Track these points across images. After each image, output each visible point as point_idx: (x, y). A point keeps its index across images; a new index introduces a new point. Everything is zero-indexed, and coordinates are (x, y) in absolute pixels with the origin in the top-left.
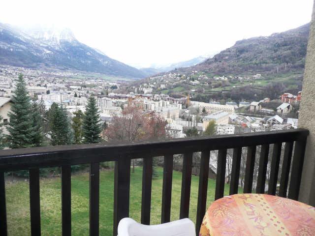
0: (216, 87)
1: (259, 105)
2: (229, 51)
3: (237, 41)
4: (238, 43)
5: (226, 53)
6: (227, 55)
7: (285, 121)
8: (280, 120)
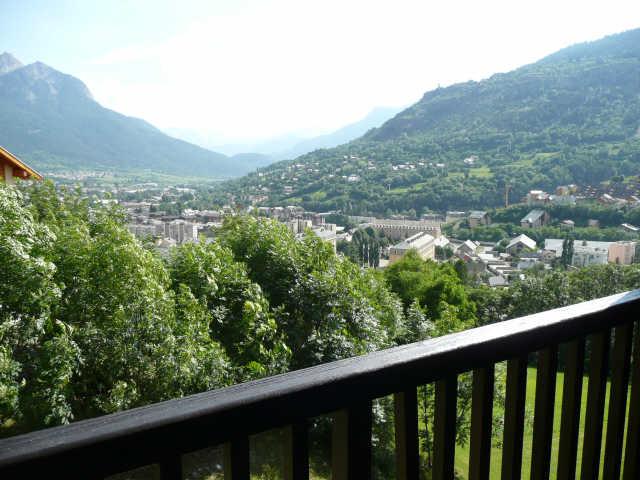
0: (395, 185)
1: (486, 216)
2: (413, 113)
3: (425, 92)
4: (428, 96)
5: (405, 117)
6: (409, 121)
7: (540, 244)
8: (531, 244)
